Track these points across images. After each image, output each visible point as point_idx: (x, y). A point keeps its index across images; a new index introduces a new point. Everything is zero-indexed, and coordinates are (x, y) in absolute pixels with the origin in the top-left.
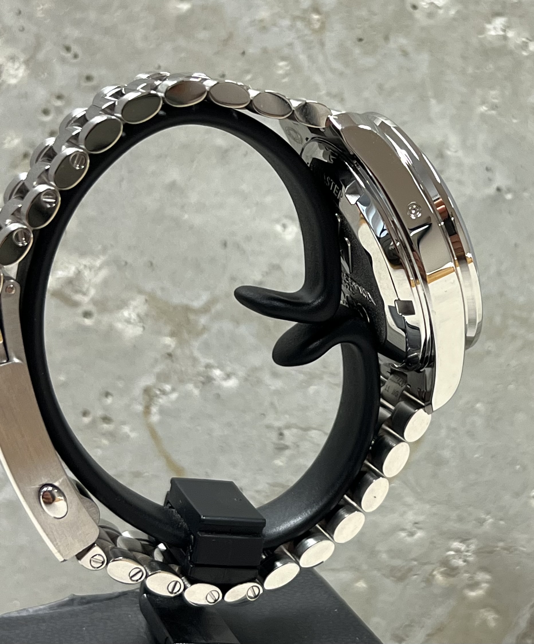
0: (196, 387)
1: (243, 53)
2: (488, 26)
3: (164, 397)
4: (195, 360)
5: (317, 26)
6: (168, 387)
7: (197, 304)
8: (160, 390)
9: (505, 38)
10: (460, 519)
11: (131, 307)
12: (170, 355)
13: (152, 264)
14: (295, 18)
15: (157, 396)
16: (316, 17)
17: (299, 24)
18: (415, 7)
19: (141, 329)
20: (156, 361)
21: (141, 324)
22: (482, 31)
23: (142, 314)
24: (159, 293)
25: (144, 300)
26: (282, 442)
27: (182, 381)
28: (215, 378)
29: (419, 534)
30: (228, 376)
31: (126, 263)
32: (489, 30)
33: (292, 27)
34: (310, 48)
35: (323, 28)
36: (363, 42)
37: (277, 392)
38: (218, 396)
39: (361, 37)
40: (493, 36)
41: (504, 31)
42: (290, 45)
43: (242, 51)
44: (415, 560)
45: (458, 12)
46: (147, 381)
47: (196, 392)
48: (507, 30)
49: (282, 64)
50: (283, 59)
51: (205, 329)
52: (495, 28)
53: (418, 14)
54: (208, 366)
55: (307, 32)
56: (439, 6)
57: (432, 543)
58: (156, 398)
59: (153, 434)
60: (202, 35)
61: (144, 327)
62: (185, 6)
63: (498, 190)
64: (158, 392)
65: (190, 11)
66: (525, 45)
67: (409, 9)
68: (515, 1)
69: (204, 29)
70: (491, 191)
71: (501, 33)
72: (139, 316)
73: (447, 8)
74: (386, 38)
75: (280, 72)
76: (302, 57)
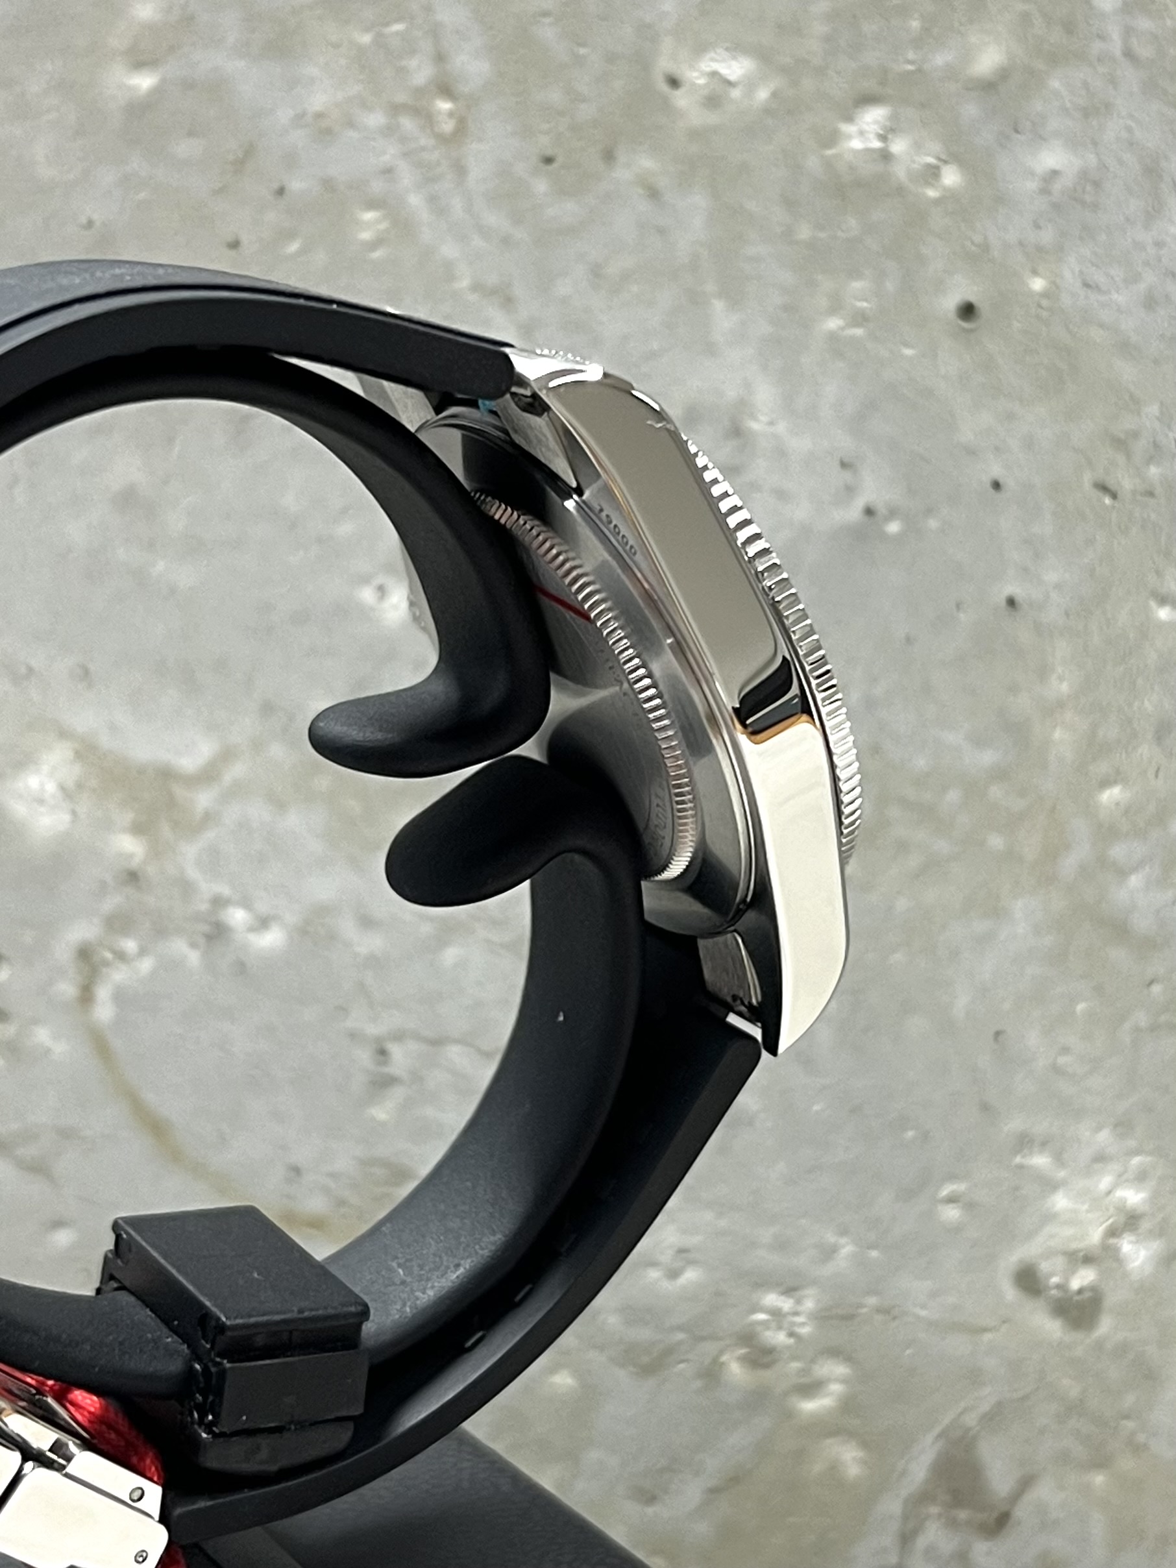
0: (193, 945)
1: (281, 191)
2: (847, 128)
3: (123, 967)
4: (187, 888)
5: (448, 127)
6: (130, 945)
7: (188, 763)
8: (113, 951)
9: (885, 156)
10: (781, 1245)
11: (45, 768)
12: (133, 877)
13: (86, 673)
14: (395, 109)
15: (106, 964)
16: (444, 106)
17: (407, 123)
18: (674, 82)
19: (66, 817)
20: (103, 887)
21: (68, 806)
22: (832, 138)
23: (70, 784)
25: (70, 754)
26: (386, 1070)
27: (161, 931)
28: (233, 926)
29: (691, 1275)
30: (263, 923)
31: (30, 670)
32: (849, 137)
33: (390, 131)
34: (433, 180)
36: (555, 165)
37: (373, 962)
38: (241, 968)
40: (856, 152)
41: (883, 138)
42: (388, 172)
43: (276, 186)
44: (680, 1328)
46: (82, 931)
47: (194, 958)
48: (890, 136)
49: (369, 216)
50: (371, 205)
51: (208, 818)
52: (862, 133)
53: (681, 99)
54: (219, 902)
55: (425, 141)
56: (732, 80)
57: (718, 1294)
58: (104, 970)
59: (100, 1045)
60: (185, 148)
61: (74, 813)
62: (144, 82)
63: (869, 512)
64: (108, 955)
65: (158, 92)
66: (932, 174)
67: (664, 87)
68: (910, 67)
69: (191, 134)
70: (853, 513)
71: (877, 144)
72: (62, 788)
73: (750, 85)
74: (609, 156)
75: (366, 236)
76: (415, 200)
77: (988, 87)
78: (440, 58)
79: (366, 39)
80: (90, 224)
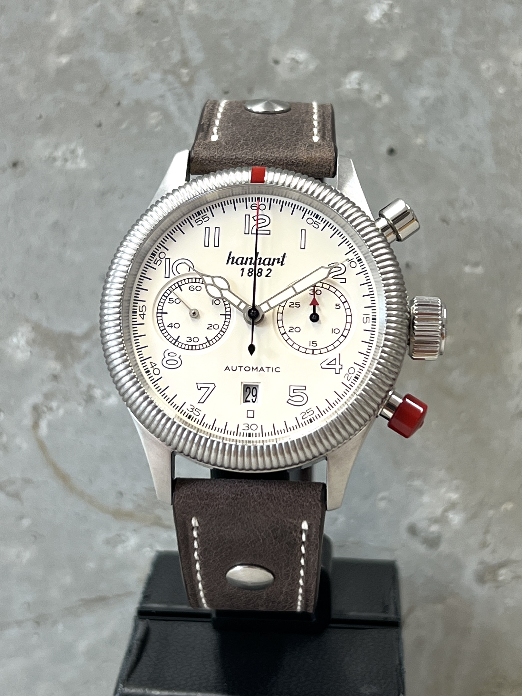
0: (80, 404)
1: (119, 104)
2: (344, 80)
3: (51, 413)
4: (77, 382)
5: (186, 79)
6: (54, 404)
7: (78, 332)
8: (46, 407)
9: (360, 91)
11: (20, 334)
12: (55, 377)
13: (37, 296)
14: (166, 72)
15: (44, 412)
16: (184, 71)
18: (276, 62)
19: (29, 353)
20: (43, 380)
21: (29, 349)
22: (338, 84)
23: (30, 340)
24: (45, 324)
25: (30, 328)
27: (66, 399)
28: (96, 396)
30: (107, 395)
31: (14, 295)
32: (345, 84)
33: (163, 81)
34: (179, 100)
35: (191, 82)
36: (229, 95)
38: (100, 413)
39: (226, 90)
40: (348, 90)
41: (359, 84)
42: (162, 97)
43: (116, 102)
45: (317, 68)
46: (36, 398)
47: (80, 409)
48: (362, 84)
49: (154, 114)
50: (155, 109)
51: (87, 353)
52: (350, 82)
53: (279, 69)
54: (90, 387)
55: (177, 85)
56: (300, 61)
58: (43, 415)
59: (41, 446)
60: (79, 87)
62: (64, 60)
64: (45, 409)
65: (69, 65)
66: (379, 97)
67: (271, 64)
68: (369, 57)
69: (83, 81)
71: (357, 87)
72: (27, 342)
73: (307, 62)
74: (251, 91)
75: (153, 122)
76: (173, 109)
77: (400, 65)
78: (183, 51)
79: (154, 44)
80: (41, 117)
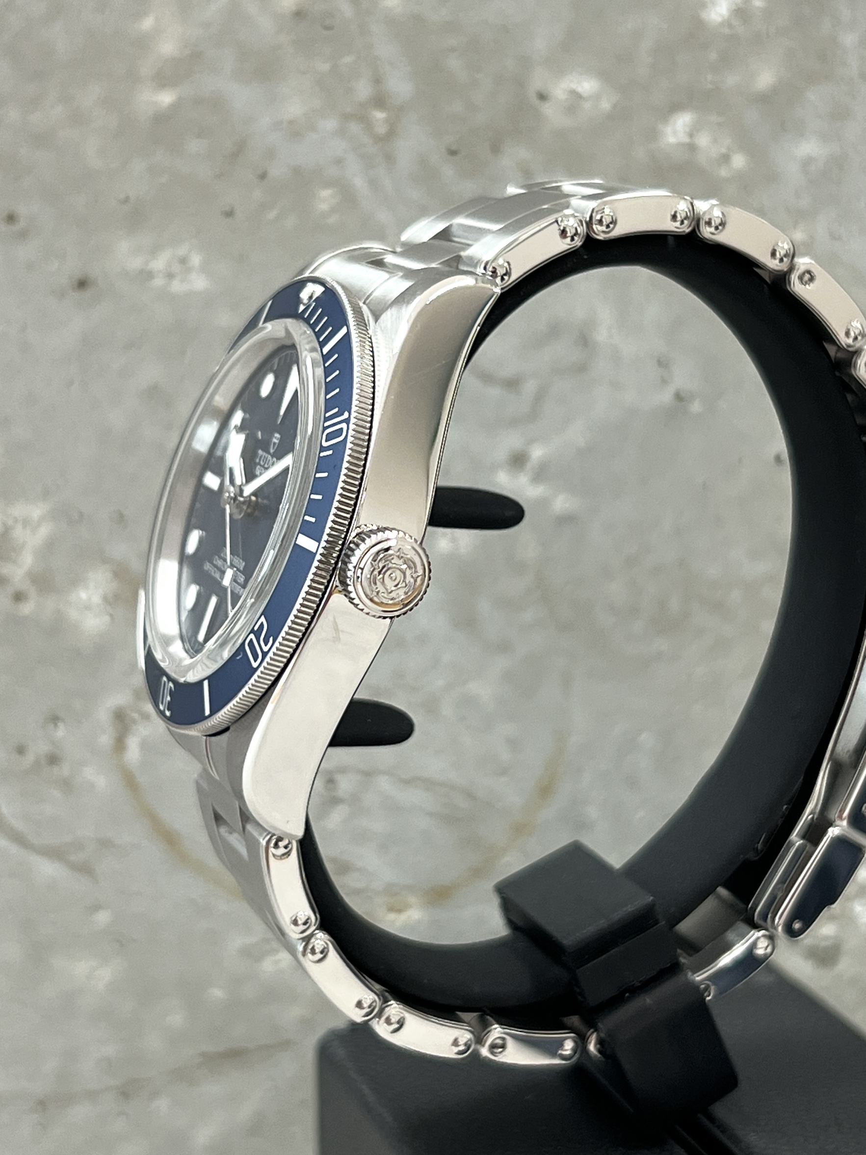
1: (263, 176)
2: (664, 128)
5: (381, 130)
8: (139, 712)
9: (692, 148)
11: (92, 585)
13: (121, 517)
14: (345, 118)
15: (134, 722)
16: (379, 115)
17: (354, 128)
18: (542, 97)
19: (107, 619)
20: (132, 667)
21: (108, 610)
22: (653, 134)
23: (110, 595)
24: (134, 565)
25: (109, 575)
31: (81, 515)
32: (666, 135)
33: (341, 132)
34: (371, 167)
35: (391, 134)
39: (454, 148)
40: (671, 145)
41: (691, 135)
42: (339, 161)
43: (260, 172)
45: (615, 106)
46: (119, 698)
49: (326, 193)
50: (328, 184)
52: (675, 132)
53: (548, 110)
55: (366, 140)
56: (585, 95)
58: (134, 727)
59: (129, 780)
60: (195, 146)
61: (111, 615)
62: (166, 98)
63: (679, 397)
64: (135, 716)
65: (175, 107)
66: (726, 158)
67: (534, 100)
68: (710, 86)
69: (199, 136)
70: (666, 397)
71: (686, 140)
72: (105, 599)
73: (597, 97)
74: (496, 149)
75: (324, 207)
76: (359, 183)
77: (764, 99)
78: (378, 81)
79: (324, 67)
80: (127, 200)
